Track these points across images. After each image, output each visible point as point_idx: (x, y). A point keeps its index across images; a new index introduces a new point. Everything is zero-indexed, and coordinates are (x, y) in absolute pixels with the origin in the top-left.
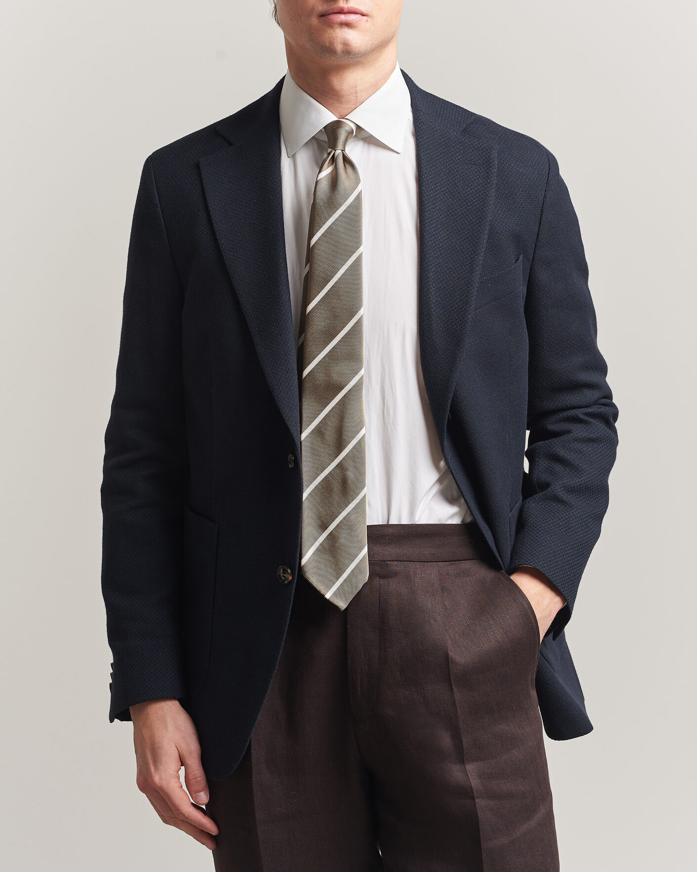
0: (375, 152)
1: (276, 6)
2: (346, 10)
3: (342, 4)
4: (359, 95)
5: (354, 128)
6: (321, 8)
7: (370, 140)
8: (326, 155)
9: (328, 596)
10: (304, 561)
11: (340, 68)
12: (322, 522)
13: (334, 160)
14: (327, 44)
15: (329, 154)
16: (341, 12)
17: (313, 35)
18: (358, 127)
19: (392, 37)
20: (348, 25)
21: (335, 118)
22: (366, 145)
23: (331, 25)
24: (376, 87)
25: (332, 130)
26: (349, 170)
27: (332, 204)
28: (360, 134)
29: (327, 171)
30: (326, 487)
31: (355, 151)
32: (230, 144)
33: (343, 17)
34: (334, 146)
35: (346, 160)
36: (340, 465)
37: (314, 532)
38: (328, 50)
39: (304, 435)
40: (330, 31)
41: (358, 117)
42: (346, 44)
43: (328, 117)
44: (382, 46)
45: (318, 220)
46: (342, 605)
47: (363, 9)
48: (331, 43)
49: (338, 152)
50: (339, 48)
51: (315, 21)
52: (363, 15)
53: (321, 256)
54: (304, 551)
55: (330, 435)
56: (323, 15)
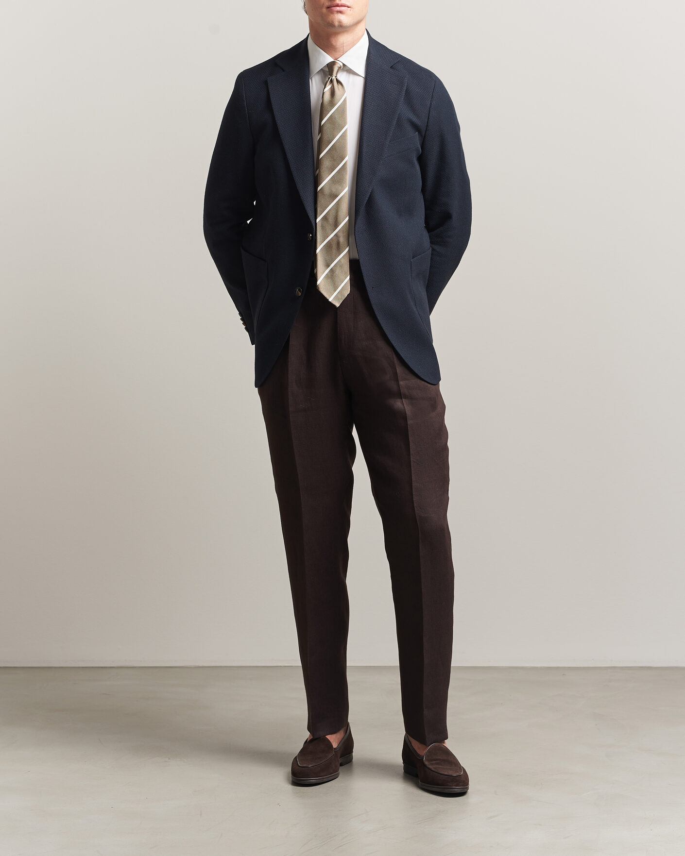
0: (352, 77)
1: (305, 3)
2: (340, 5)
3: (338, 2)
4: (345, 48)
5: (342, 65)
6: (327, 4)
7: (350, 71)
8: (327, 79)
9: (330, 300)
10: (318, 282)
11: (337, 34)
12: (327, 263)
13: (332, 81)
14: (331, 22)
15: (329, 78)
16: (338, 6)
17: (323, 17)
18: (344, 65)
19: (363, 18)
20: (341, 12)
21: (332, 60)
22: (348, 74)
23: (332, 12)
24: (353, 44)
25: (331, 66)
26: (340, 86)
27: (332, 103)
28: (345, 68)
29: (328, 87)
30: (329, 246)
31: (342, 77)
32: (284, 71)
33: (338, 8)
34: (331, 75)
35: (338, 82)
36: (336, 235)
37: (323, 268)
38: (331, 25)
39: (318, 220)
40: (332, 15)
41: (344, 59)
42: (340, 22)
43: (329, 59)
44: (358, 23)
45: (325, 112)
46: (338, 305)
47: (348, 4)
48: (332, 21)
49: (334, 77)
50: (336, 24)
51: (324, 10)
52: (348, 7)
53: (326, 129)
54: (318, 278)
55: (331, 220)
56: (328, 8)
